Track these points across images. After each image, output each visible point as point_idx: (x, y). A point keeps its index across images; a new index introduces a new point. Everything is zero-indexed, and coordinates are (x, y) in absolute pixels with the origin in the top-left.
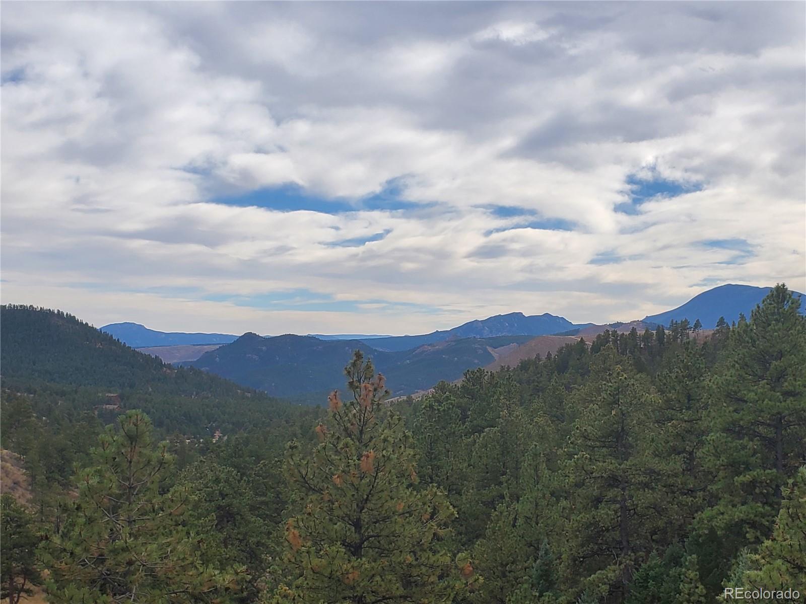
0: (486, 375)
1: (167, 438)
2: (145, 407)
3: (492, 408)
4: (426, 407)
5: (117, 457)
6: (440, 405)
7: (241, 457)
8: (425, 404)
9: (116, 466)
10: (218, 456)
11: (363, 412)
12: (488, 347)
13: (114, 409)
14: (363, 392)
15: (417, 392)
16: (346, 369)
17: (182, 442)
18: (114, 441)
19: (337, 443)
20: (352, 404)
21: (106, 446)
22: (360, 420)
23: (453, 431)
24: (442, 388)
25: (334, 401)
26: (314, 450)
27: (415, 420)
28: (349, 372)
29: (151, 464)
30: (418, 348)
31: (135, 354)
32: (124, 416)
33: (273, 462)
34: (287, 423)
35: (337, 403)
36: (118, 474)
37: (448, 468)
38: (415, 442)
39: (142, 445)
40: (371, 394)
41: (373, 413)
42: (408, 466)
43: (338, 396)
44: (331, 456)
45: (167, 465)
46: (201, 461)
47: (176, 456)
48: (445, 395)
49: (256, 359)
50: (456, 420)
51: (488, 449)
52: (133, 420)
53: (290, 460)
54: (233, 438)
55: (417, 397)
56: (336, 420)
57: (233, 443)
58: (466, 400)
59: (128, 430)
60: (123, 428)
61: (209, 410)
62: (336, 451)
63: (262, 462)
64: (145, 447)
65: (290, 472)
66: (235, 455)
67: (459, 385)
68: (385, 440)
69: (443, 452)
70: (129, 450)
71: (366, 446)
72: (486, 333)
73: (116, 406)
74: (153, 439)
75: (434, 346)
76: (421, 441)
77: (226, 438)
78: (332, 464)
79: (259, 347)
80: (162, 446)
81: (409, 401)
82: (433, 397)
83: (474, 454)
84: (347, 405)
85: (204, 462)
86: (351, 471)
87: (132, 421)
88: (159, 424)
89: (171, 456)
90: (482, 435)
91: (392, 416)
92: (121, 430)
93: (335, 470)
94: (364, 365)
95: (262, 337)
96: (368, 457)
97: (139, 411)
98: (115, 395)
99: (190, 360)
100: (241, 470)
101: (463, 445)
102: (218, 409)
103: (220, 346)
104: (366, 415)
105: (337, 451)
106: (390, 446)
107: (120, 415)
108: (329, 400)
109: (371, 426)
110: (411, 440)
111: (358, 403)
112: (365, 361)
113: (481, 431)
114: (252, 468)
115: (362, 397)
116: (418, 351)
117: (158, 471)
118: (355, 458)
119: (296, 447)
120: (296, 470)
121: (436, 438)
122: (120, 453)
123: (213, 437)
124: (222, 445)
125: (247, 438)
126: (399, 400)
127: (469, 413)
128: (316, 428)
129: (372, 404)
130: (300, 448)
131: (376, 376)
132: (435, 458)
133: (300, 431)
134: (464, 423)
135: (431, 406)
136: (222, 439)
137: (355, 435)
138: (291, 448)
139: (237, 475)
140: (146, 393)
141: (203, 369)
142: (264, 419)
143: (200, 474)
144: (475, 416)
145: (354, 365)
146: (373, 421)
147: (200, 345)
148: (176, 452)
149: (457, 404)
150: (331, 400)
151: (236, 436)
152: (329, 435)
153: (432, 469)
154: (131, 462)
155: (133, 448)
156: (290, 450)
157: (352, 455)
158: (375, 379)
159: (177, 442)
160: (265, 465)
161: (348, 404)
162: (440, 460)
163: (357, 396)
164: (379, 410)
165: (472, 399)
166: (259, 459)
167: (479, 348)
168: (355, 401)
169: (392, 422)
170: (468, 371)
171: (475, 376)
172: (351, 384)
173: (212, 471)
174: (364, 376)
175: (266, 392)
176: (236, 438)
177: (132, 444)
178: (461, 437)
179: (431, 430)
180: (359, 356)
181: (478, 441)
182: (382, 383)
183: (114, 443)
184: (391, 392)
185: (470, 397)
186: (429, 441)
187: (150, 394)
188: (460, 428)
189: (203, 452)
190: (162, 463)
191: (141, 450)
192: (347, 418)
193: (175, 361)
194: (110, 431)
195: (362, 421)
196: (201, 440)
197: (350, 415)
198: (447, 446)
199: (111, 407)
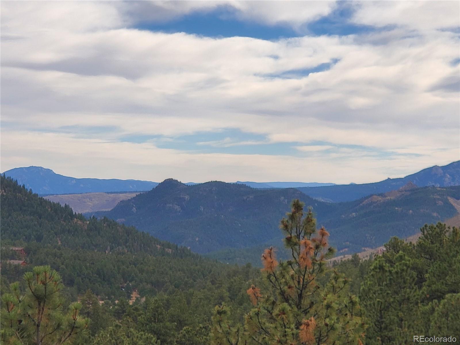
0: (447, 231)
1: (78, 298)
2: (54, 263)
3: (454, 270)
4: (375, 268)
5: (23, 319)
6: (392, 266)
7: (161, 322)
8: (373, 265)
9: (22, 330)
10: (135, 320)
11: (303, 273)
12: (449, 198)
13: (19, 265)
14: (303, 250)
15: (364, 250)
16: (283, 222)
17: (95, 304)
18: (20, 302)
19: (273, 309)
20: (290, 263)
21: (10, 307)
22: (299, 282)
23: (407, 296)
24: (395, 246)
25: (269, 259)
26: (246, 316)
27: (362, 283)
28: (286, 227)
29: (62, 329)
30: (366, 198)
31: (42, 202)
32: (32, 274)
33: (198, 328)
34: (213, 284)
35: (272, 262)
36: (25, 339)
37: (400, 339)
38: (362, 309)
39: (50, 307)
40: (312, 253)
41: (314, 274)
42: (355, 338)
43: (274, 255)
44: (264, 323)
45: (79, 330)
46: (117, 326)
47: (89, 320)
48: (398, 255)
49: (178, 210)
50: (410, 284)
51: (450, 318)
52: (41, 277)
53: (218, 328)
54: (152, 300)
55: (364, 255)
56: (271, 282)
57: (152, 306)
58: (423, 260)
59: (36, 290)
60: (30, 286)
61: (124, 267)
62: (270, 318)
63: (185, 328)
64: (54, 309)
65: (218, 340)
66: (155, 319)
67: (415, 243)
68: (328, 306)
69: (395, 321)
70: (37, 311)
71: (306, 312)
72: (448, 181)
73: (21, 262)
74: (64, 300)
75: (385, 196)
76: (369, 307)
77: (144, 299)
78: (266, 332)
79: (181, 196)
80: (73, 307)
81: (355, 261)
82: (384, 256)
83: (432, 324)
84: (284, 265)
85: (120, 326)
86: (288, 341)
87: (40, 279)
88: (70, 282)
89: (84, 320)
90: (442, 302)
91: (336, 279)
92: (27, 289)
93: (269, 340)
94: (303, 219)
95: (184, 184)
96: (308, 325)
97: (48, 268)
98: (20, 249)
99: (104, 210)
100: (162, 337)
101: (419, 313)
102: (135, 266)
103: (138, 194)
104: (306, 276)
105: (272, 318)
106: (334, 313)
107: (26, 271)
108: (263, 258)
109: (312, 289)
110: (358, 306)
111: (297, 262)
112: (305, 212)
113: (440, 298)
114: (173, 335)
115: (301, 256)
116: (365, 202)
117: (69, 336)
118: (293, 326)
119: (225, 312)
120: (225, 339)
121: (387, 305)
122: (25, 315)
123: (129, 297)
124: (139, 308)
125: (168, 301)
126: (343, 260)
127: (427, 275)
128: (248, 291)
129: (313, 264)
130: (229, 313)
131: (318, 231)
132: (386, 328)
133: (227, 294)
134: (420, 288)
135: (381, 268)
136: (139, 301)
137: (293, 300)
138: (219, 313)
139: (156, 343)
140: (55, 247)
141: (119, 220)
142: (186, 279)
143: (116, 340)
144: (434, 279)
145: (292, 217)
146: (315, 283)
147: (114, 193)
148: (88, 314)
149: (412, 265)
150: (265, 258)
151: (156, 298)
152: (262, 300)
153: (382, 340)
154: (38, 326)
155: (41, 309)
156: (218, 315)
157: (289, 323)
158: (317, 235)
159: (89, 304)
160: (188, 332)
161: (285, 263)
162: (391, 330)
163: (296, 254)
164: (321, 270)
165: (431, 260)
166: (181, 324)
167: (438, 199)
168: (293, 260)
169: (336, 285)
170: (426, 226)
171: (434, 233)
172: (289, 240)
173: (128, 337)
174: (303, 231)
175: (189, 248)
176: (156, 301)
177: (39, 304)
178: (417, 304)
179: (381, 295)
180: (298, 207)
181: (437, 308)
182: (326, 240)
183: (20, 305)
184: (336, 250)
185: (428, 256)
186: (379, 308)
187: (59, 249)
188: (415, 294)
189: (118, 314)
190: (73, 327)
191: (50, 312)
192: (284, 280)
193: (87, 211)
194: (15, 289)
195: (301, 283)
196: (117, 302)
197: (288, 277)
198: (401, 314)
199: (16, 262)
